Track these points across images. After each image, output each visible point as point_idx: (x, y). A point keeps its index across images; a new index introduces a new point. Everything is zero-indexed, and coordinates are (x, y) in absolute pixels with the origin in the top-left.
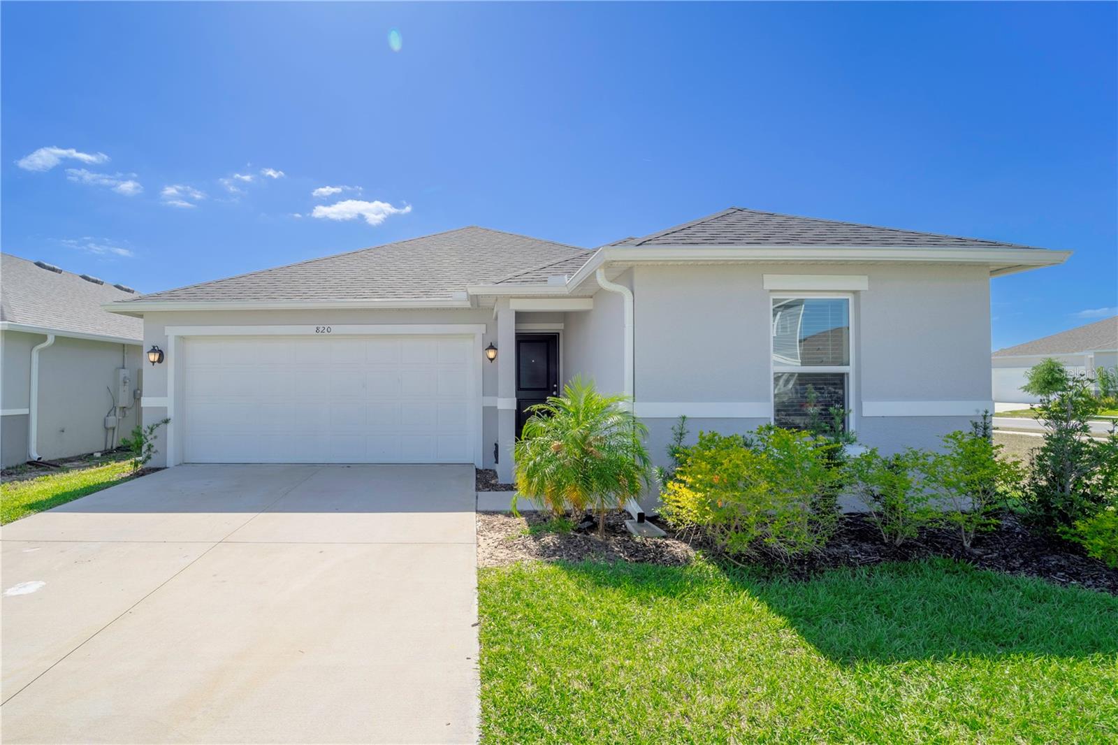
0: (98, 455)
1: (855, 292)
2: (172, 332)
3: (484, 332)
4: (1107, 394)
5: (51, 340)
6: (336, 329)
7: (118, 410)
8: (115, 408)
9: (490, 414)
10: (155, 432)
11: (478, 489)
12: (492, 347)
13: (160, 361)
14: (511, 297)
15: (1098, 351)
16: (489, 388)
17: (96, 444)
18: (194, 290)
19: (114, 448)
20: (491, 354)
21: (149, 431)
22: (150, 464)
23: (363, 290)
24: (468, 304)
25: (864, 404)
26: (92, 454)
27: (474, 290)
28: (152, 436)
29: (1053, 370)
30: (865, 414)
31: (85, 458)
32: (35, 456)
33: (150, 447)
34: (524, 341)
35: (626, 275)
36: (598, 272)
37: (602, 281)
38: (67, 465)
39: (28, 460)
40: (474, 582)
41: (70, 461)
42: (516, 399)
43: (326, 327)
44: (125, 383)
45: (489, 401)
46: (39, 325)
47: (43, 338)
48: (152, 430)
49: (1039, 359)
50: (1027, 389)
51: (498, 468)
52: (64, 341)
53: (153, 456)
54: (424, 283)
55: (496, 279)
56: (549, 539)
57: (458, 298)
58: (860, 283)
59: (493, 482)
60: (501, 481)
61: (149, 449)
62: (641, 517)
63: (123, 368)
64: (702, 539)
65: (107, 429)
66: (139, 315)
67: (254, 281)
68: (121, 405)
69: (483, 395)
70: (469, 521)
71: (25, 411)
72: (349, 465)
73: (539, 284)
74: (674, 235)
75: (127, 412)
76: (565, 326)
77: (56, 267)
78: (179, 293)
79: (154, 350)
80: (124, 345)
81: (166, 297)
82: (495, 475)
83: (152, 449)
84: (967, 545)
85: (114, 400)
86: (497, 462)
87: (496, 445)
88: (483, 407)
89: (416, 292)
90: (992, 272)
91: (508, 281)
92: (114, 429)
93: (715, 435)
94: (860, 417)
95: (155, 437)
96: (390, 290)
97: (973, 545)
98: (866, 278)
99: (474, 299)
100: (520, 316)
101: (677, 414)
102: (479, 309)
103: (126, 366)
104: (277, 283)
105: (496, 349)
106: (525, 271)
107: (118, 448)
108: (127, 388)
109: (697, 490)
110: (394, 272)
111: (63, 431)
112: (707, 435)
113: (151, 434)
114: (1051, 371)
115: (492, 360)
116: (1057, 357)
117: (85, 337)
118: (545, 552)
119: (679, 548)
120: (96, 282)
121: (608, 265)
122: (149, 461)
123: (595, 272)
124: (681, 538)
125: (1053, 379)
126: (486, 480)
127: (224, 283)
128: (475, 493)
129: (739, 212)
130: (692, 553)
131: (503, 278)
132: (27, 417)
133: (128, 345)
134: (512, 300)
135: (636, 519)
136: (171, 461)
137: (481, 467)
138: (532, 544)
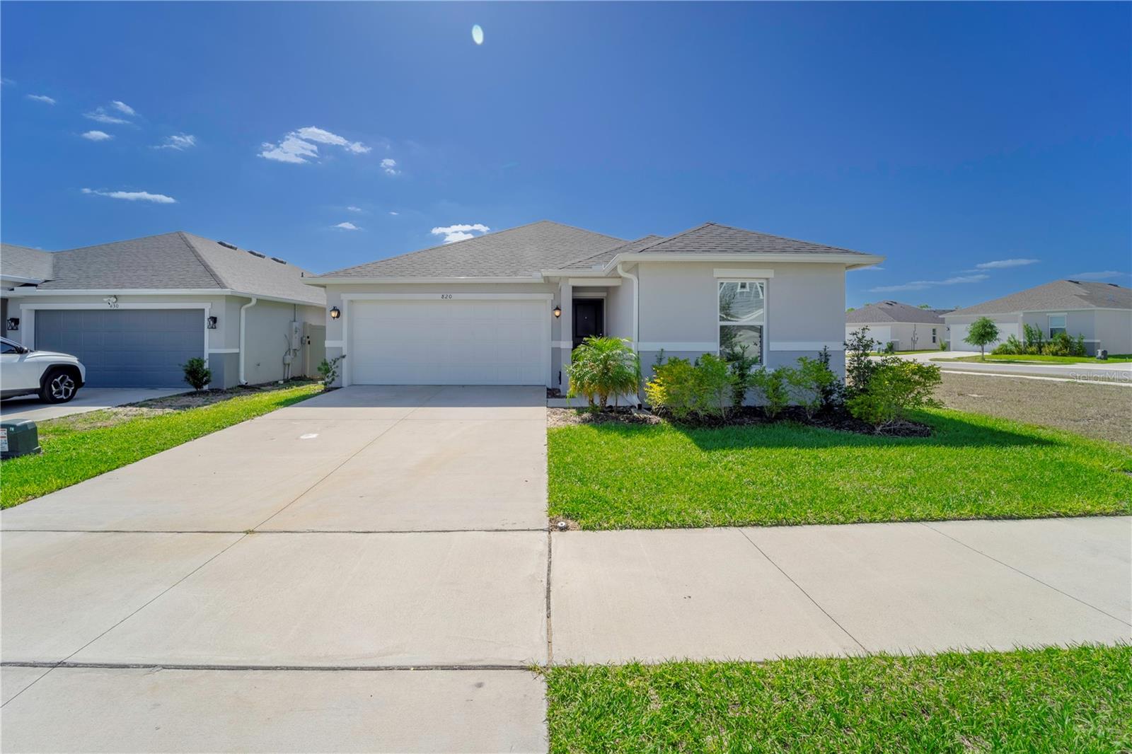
0: (282, 382)
1: (767, 279)
2: (346, 297)
3: (553, 298)
4: (1031, 344)
5: (254, 302)
6: (455, 296)
7: (291, 351)
8: (289, 349)
9: (556, 352)
10: (337, 364)
11: (548, 397)
12: (558, 309)
13: (338, 317)
14: (570, 277)
15: (1027, 311)
16: (556, 336)
17: (279, 376)
18: (359, 269)
19: (289, 378)
20: (557, 313)
21: (333, 363)
22: (333, 385)
23: (473, 270)
24: (542, 281)
25: (770, 343)
26: (277, 382)
27: (546, 273)
28: (335, 366)
29: (986, 326)
30: (771, 349)
31: (273, 384)
32: (243, 381)
33: (334, 372)
34: (578, 304)
35: (634, 268)
36: (618, 266)
37: (620, 271)
38: (263, 388)
39: (239, 384)
40: (546, 432)
41: (264, 386)
42: (572, 342)
43: (449, 295)
44: (296, 332)
45: (555, 344)
46: (246, 291)
47: (249, 300)
48: (335, 362)
49: (977, 318)
50: (967, 340)
51: (561, 387)
52: (262, 302)
53: (336, 378)
54: (512, 265)
55: (560, 266)
56: (586, 415)
57: (537, 277)
58: (770, 273)
59: (558, 394)
60: (562, 394)
61: (333, 375)
62: (640, 406)
63: (295, 321)
64: (666, 413)
65: (284, 364)
66: (324, 286)
67: (398, 263)
68: (294, 348)
69: (552, 340)
70: (543, 411)
71: (236, 351)
72: (463, 386)
73: (587, 270)
74: (664, 244)
75: (298, 353)
76: (608, 295)
77: (233, 246)
78: (351, 271)
79: (335, 309)
80: (295, 305)
81: (342, 274)
82: (559, 391)
83: (335, 375)
84: (810, 417)
85: (290, 344)
86: (560, 383)
87: (560, 373)
88: (552, 348)
89: (508, 271)
90: (847, 268)
91: (568, 267)
92: (289, 365)
93: (676, 359)
94: (769, 351)
95: (337, 367)
96: (491, 270)
97: (812, 418)
98: (773, 271)
99: (547, 278)
100: (575, 289)
101: (658, 349)
102: (550, 284)
103: (296, 320)
104: (414, 265)
105: (560, 310)
106: (578, 260)
107: (293, 379)
108: (297, 335)
109: (661, 385)
110: (492, 258)
111: (259, 365)
112: (672, 358)
113: (334, 364)
114: (984, 326)
115: (557, 317)
116: (990, 316)
117: (267, 298)
118: (585, 421)
119: (655, 419)
120: (282, 262)
121: (624, 263)
122: (333, 382)
123: (616, 267)
124: (656, 414)
125: (985, 333)
126: (553, 393)
127: (378, 265)
128: (546, 399)
129: (711, 226)
130: (661, 421)
131: (564, 265)
132: (238, 354)
133: (298, 305)
134: (570, 279)
135: (637, 407)
136: (345, 383)
137: (550, 387)
138: (578, 419)
